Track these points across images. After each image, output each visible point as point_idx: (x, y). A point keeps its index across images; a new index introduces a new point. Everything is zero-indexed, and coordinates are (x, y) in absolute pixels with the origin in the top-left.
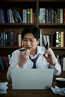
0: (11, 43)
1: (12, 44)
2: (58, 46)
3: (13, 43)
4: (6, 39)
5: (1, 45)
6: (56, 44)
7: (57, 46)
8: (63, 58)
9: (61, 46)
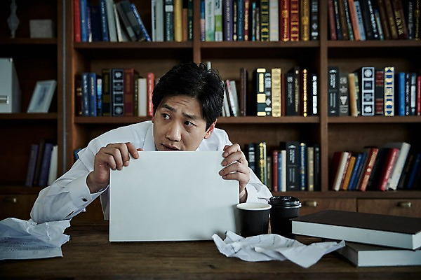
0: (116, 107)
1: (119, 110)
2: (264, 114)
3: (121, 107)
4: (100, 92)
5: (84, 113)
6: (259, 106)
7: (259, 114)
8: (279, 153)
9: (274, 115)
